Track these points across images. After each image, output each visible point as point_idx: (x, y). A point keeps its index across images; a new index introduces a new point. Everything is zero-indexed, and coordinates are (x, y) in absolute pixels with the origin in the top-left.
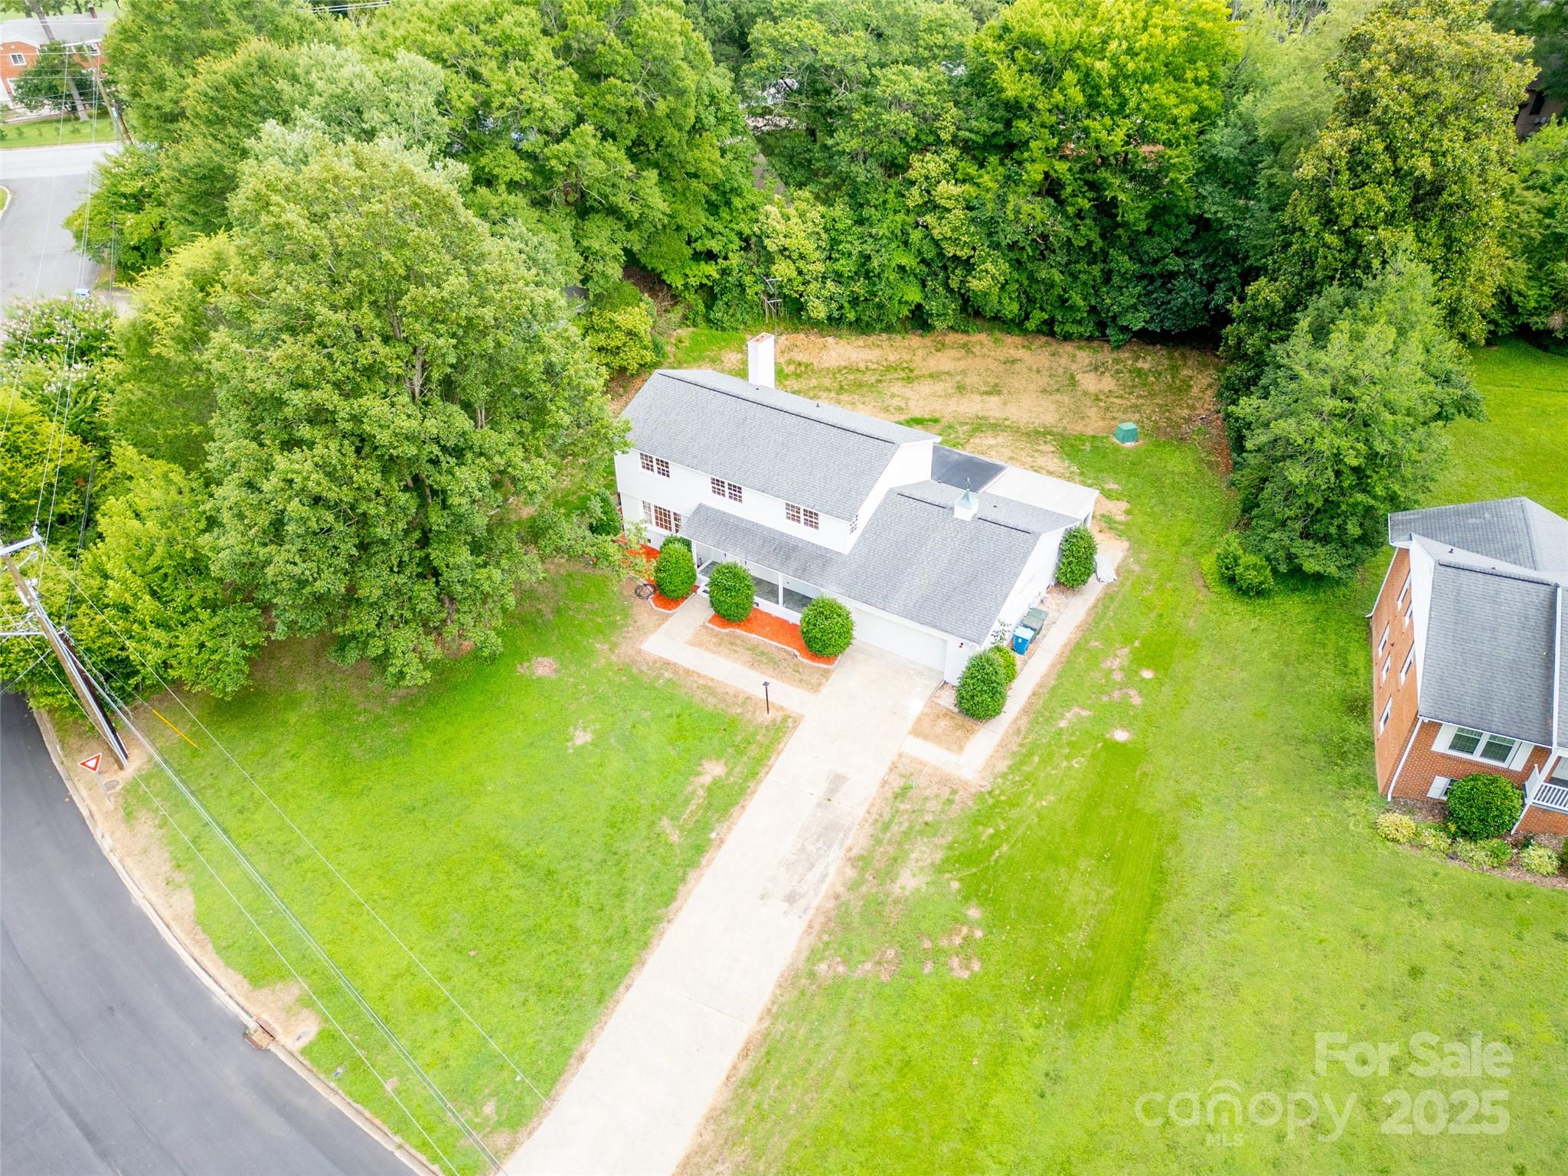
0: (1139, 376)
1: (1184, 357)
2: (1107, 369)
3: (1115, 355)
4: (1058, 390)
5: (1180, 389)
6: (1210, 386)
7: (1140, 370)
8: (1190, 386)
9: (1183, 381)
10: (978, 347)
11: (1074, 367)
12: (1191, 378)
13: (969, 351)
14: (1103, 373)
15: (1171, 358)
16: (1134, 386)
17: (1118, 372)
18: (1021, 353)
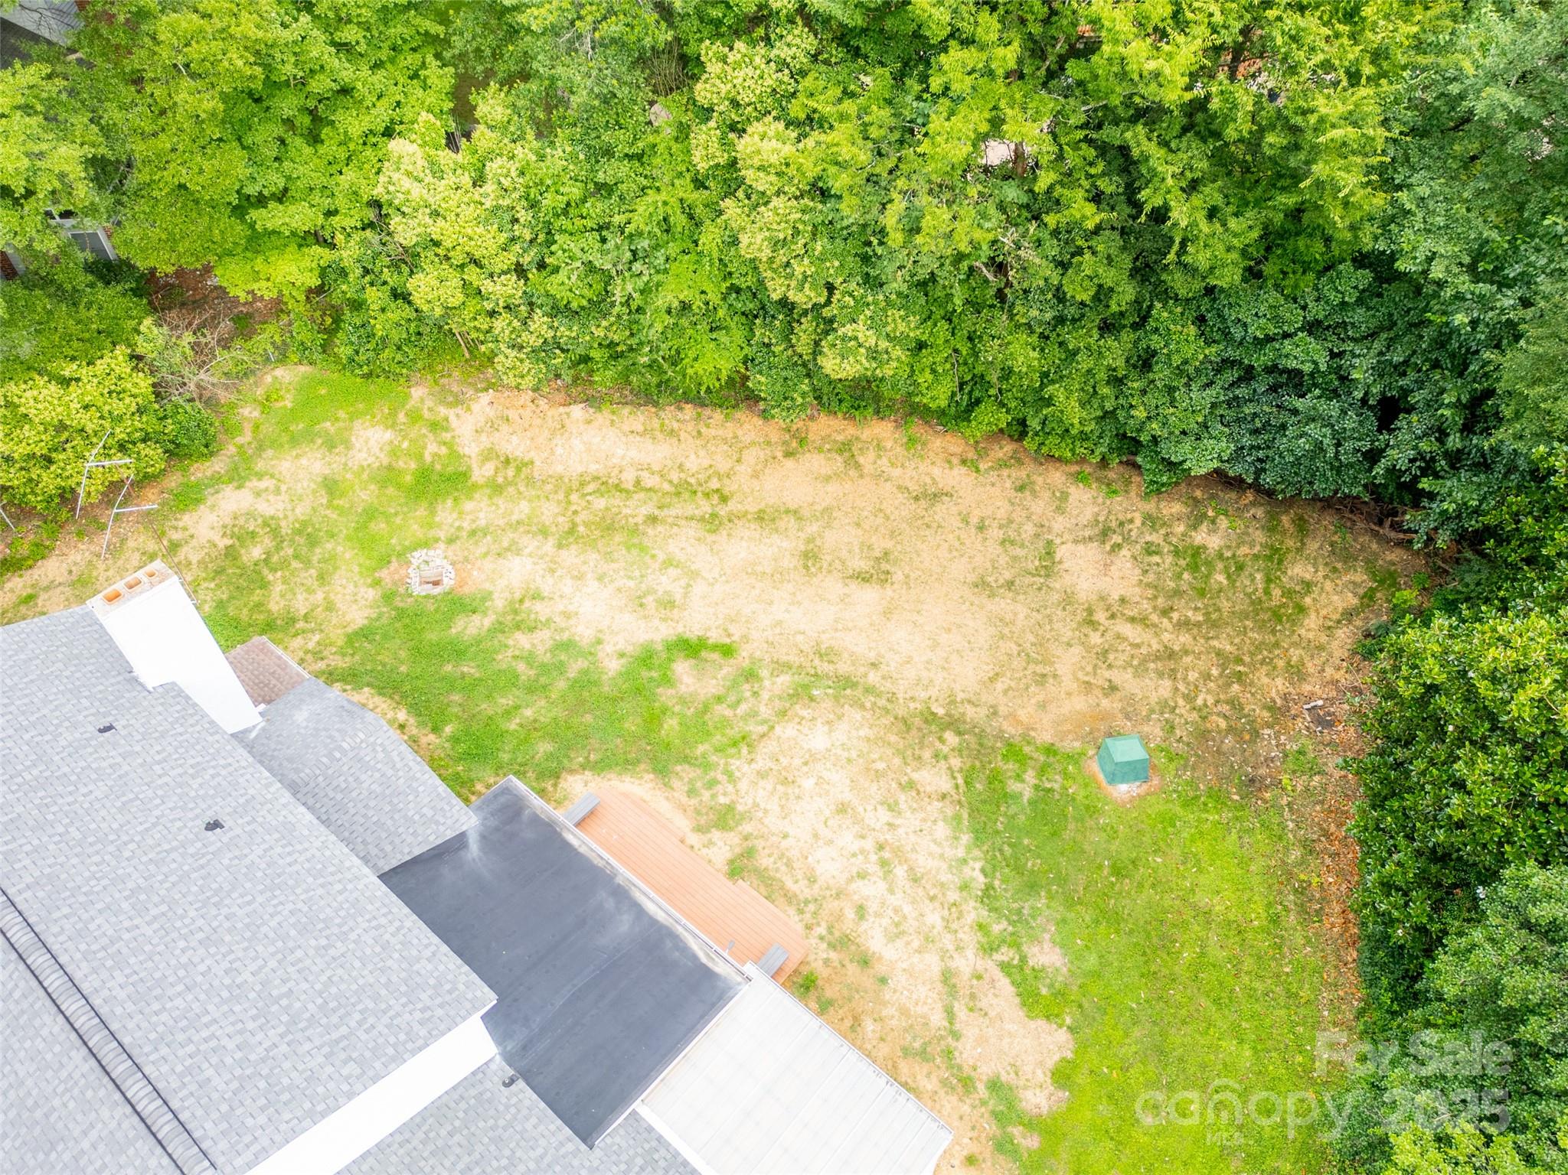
0: (1194, 568)
1: (1302, 527)
2: (1127, 539)
3: (1150, 506)
4: (1010, 584)
5: (1277, 616)
6: (1349, 615)
7: (1197, 551)
8: (1301, 609)
9: (1288, 593)
10: (871, 455)
11: (1059, 524)
12: (1308, 585)
13: (852, 462)
14: (1118, 546)
15: (1271, 530)
16: (1177, 593)
17: (1150, 550)
18: (957, 478)
